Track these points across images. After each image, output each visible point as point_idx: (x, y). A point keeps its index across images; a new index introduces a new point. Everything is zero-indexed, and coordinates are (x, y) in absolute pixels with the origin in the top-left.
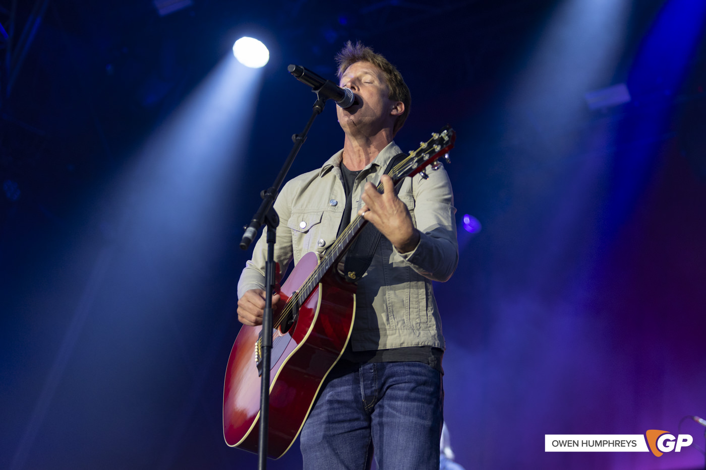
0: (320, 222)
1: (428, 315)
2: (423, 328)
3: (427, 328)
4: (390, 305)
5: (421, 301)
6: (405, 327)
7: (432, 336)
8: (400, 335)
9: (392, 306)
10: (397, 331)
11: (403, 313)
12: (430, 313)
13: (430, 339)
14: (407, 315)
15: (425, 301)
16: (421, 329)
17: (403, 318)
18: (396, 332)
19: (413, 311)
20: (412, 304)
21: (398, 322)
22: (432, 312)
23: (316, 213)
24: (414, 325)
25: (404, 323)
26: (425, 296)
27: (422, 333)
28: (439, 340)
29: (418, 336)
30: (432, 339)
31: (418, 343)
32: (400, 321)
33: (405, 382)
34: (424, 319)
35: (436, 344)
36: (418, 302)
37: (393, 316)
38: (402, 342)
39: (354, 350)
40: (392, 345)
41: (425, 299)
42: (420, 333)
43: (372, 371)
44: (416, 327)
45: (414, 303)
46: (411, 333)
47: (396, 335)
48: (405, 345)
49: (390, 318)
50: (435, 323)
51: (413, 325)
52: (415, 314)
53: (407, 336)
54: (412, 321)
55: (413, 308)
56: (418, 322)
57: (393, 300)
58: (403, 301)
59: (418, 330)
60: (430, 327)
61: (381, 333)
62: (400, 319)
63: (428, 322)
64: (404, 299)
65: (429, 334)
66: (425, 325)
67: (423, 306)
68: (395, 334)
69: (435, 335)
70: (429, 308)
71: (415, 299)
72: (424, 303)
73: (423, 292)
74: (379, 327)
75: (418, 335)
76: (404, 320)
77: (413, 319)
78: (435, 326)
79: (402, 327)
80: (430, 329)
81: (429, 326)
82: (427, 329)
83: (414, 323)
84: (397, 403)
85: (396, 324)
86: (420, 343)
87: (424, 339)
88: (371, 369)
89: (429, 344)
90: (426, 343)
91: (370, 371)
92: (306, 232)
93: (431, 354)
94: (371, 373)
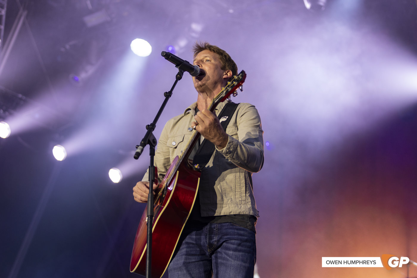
0: (183, 141)
1: (247, 196)
2: (243, 203)
3: (245, 203)
4: (224, 189)
5: (242, 188)
6: (232, 203)
7: (249, 208)
8: (229, 207)
9: (225, 190)
10: (228, 205)
11: (231, 194)
12: (247, 195)
13: (247, 210)
14: (233, 196)
15: (245, 188)
16: (242, 204)
17: (231, 198)
18: (227, 205)
19: (237, 194)
20: (237, 189)
21: (228, 200)
22: (249, 194)
23: (180, 136)
24: (238, 202)
25: (232, 200)
26: (245, 185)
27: (242, 206)
28: (253, 211)
30: (249, 210)
31: (240, 212)
32: (229, 199)
33: (235, 240)
34: (244, 198)
35: (251, 213)
36: (240, 188)
37: (226, 196)
38: (230, 211)
39: (202, 216)
40: (225, 213)
42: (241, 207)
43: (215, 229)
44: (239, 203)
45: (238, 188)
46: (236, 206)
47: (227, 207)
48: (232, 213)
49: (224, 197)
50: (250, 201)
51: (237, 202)
52: (239, 195)
53: (234, 208)
54: (237, 199)
55: (237, 192)
56: (240, 200)
57: (225, 187)
58: (231, 187)
59: (240, 204)
60: (247, 203)
61: (218, 206)
62: (230, 198)
63: (246, 200)
64: (232, 186)
65: (247, 207)
66: (245, 202)
67: (243, 191)
68: (227, 206)
70: (247, 192)
71: (238, 187)
72: (244, 189)
73: (243, 182)
74: (217, 202)
75: (240, 207)
76: (232, 199)
78: (250, 203)
79: (231, 203)
80: (247, 204)
81: (247, 202)
82: (246, 204)
83: (238, 200)
84: (230, 252)
85: (227, 201)
86: (241, 213)
87: (244, 210)
88: (215, 228)
89: (246, 213)
90: (245, 212)
91: (214, 229)
92: (176, 148)
93: (249, 221)
94: (214, 230)
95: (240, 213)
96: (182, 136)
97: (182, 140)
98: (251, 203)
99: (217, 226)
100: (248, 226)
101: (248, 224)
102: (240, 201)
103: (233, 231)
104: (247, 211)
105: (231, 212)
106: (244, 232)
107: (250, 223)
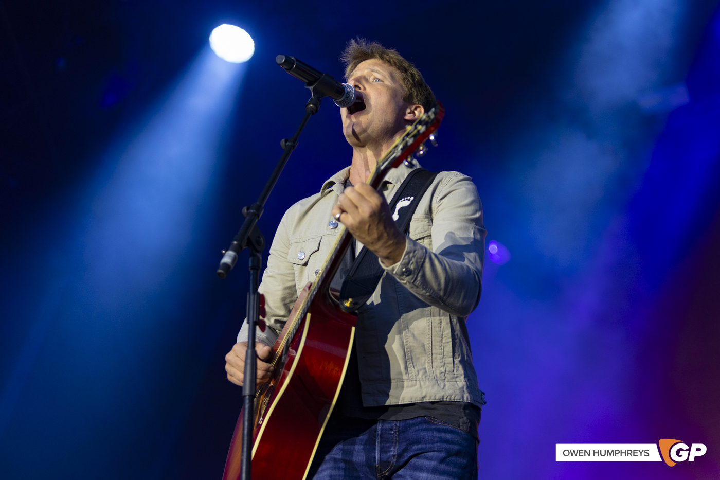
0: (318, 250)
1: (455, 363)
2: (449, 378)
3: (453, 378)
4: (409, 350)
5: (446, 346)
6: (427, 378)
7: (460, 389)
8: (421, 387)
9: (411, 352)
10: (418, 382)
11: (424, 361)
12: (457, 361)
14: (429, 363)
15: (451, 345)
16: (446, 380)
17: (424, 367)
18: (416, 383)
19: (436, 358)
20: (435, 349)
21: (418, 372)
22: (459, 359)
23: (314, 240)
24: (438, 375)
25: (426, 372)
26: (450, 340)
27: (447, 384)
28: (469, 393)
29: (443, 389)
30: (460, 392)
31: (443, 396)
32: (421, 370)
34: (450, 367)
35: (465, 399)
36: (442, 347)
37: (413, 363)
38: (424, 395)
39: (365, 405)
40: (412, 399)
41: (451, 343)
42: (445, 385)
43: (393, 432)
44: (441, 377)
45: (437, 347)
46: (434, 385)
47: (416, 387)
48: (427, 400)
49: (409, 366)
50: (463, 372)
51: (436, 376)
52: (439, 361)
53: (430, 389)
54: (436, 370)
55: (436, 354)
56: (443, 371)
57: (411, 344)
58: (424, 346)
59: (443, 381)
60: (457, 377)
62: (421, 367)
63: (455, 372)
64: (426, 343)
65: (456, 385)
66: (451, 375)
67: (448, 352)
68: (416, 385)
69: (463, 387)
70: (456, 355)
71: (438, 343)
72: (449, 348)
73: (448, 334)
75: (442, 387)
76: (425, 369)
77: (437, 367)
78: (463, 376)
79: (424, 377)
80: (457, 379)
81: (455, 375)
82: (454, 380)
83: (438, 372)
85: (417, 373)
86: (445, 398)
87: (450, 392)
88: (392, 430)
89: (456, 398)
90: (453, 397)
91: (390, 432)
92: (306, 264)
93: (463, 415)
94: (391, 434)
95: (443, 399)
96: (316, 239)
97: (317, 248)
98: (465, 378)
99: (396, 425)
100: (461, 424)
101: (461, 420)
102: (442, 373)
103: (430, 434)
104: (457, 394)
105: (425, 397)
106: (452, 435)
107: (465, 418)
